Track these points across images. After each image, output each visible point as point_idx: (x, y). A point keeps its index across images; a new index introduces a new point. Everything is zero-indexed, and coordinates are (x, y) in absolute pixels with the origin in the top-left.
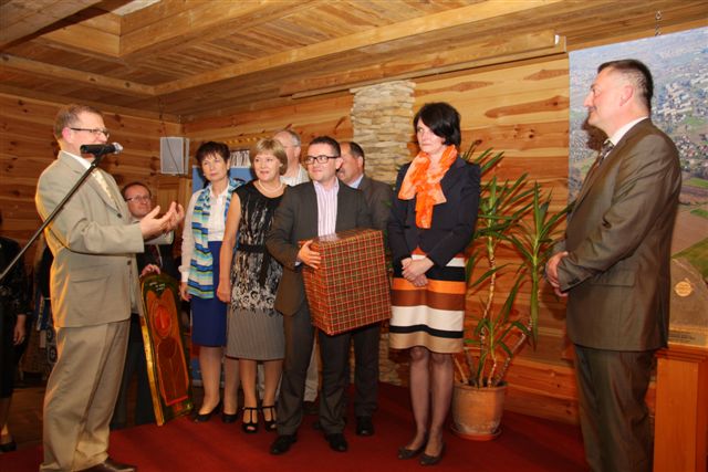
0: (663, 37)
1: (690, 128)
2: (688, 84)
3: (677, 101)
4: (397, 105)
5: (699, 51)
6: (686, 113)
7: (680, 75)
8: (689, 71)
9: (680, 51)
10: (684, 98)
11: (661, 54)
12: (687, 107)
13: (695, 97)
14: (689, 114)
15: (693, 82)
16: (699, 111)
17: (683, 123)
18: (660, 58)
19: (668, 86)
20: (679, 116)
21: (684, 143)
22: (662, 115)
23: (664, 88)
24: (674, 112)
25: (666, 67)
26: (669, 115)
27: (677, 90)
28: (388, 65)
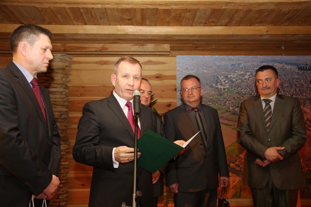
0: (217, 56)
1: (229, 94)
2: (227, 77)
3: (223, 83)
4: (65, 68)
5: (230, 65)
6: (227, 88)
7: (224, 73)
8: (227, 72)
9: (223, 63)
10: (226, 82)
11: (216, 63)
12: (227, 86)
13: (230, 82)
14: (228, 89)
15: (229, 76)
16: (232, 88)
17: (226, 92)
18: (215, 64)
19: (219, 76)
20: (224, 89)
21: (228, 100)
22: (218, 88)
23: (218, 77)
24: (222, 87)
25: (218, 69)
26: (220, 88)
27: (223, 79)
28: (67, 45)
